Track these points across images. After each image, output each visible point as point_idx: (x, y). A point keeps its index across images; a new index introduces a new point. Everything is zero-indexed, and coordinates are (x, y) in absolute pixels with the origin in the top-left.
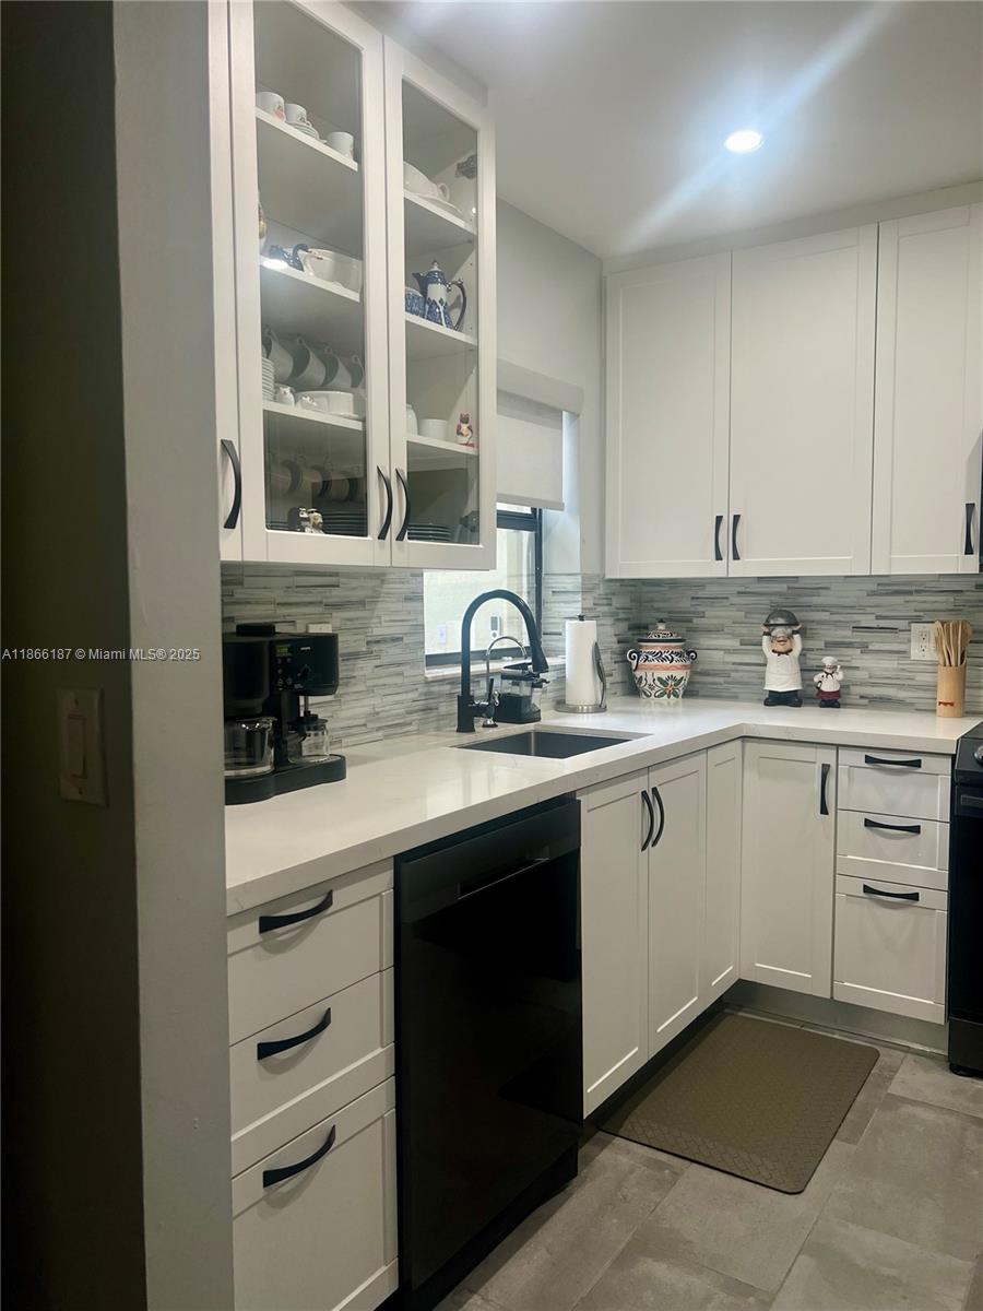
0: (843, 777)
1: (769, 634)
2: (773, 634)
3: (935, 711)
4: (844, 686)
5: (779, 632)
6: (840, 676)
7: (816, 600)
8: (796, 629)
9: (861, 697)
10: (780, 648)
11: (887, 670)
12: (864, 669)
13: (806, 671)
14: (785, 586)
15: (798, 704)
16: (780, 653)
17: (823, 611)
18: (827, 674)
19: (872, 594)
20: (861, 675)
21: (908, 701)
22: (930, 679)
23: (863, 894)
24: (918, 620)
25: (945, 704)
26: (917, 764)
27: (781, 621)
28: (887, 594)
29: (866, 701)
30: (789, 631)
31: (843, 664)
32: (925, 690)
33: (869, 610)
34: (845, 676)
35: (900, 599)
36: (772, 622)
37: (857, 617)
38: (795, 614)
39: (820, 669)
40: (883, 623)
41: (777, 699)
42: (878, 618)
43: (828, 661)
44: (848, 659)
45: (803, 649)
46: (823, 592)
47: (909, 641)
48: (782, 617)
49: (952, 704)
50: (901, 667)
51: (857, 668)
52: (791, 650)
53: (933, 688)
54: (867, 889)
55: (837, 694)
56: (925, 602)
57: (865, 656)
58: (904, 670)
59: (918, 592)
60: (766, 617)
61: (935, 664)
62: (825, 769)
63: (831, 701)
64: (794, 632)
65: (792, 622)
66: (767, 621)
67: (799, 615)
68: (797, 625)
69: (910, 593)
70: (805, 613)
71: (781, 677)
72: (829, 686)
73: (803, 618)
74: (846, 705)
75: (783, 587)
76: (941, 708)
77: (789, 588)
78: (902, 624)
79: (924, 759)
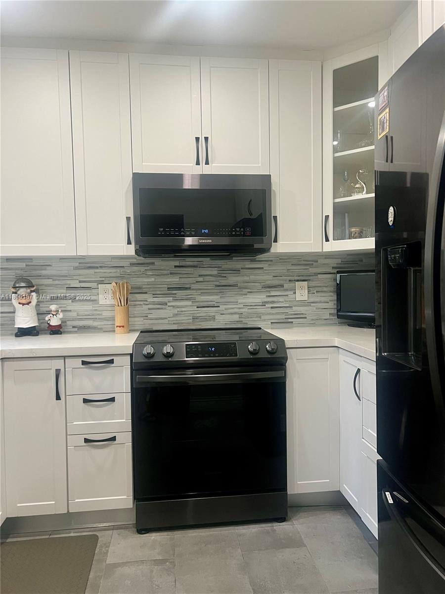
0: (69, 376)
1: (16, 293)
2: (19, 292)
3: (114, 331)
4: (64, 321)
5: (22, 292)
6: (61, 315)
7: (44, 272)
8: (32, 289)
9: (73, 327)
10: (24, 301)
11: (87, 311)
12: (75, 311)
13: (40, 314)
14: (25, 264)
15: (37, 334)
16: (23, 304)
17: (48, 278)
18: (53, 315)
19: (76, 268)
20: (74, 314)
21: (99, 327)
22: (110, 314)
23: (84, 444)
24: (102, 282)
25: (120, 327)
26: (112, 361)
27: (23, 284)
28: (84, 269)
29: (76, 329)
30: (29, 291)
31: (63, 309)
32: (108, 320)
33: (75, 277)
34: (64, 316)
35: (91, 271)
36: (17, 286)
37: (69, 282)
38: (32, 281)
39: (49, 312)
40: (83, 285)
41: (23, 333)
42: (80, 282)
43: (53, 307)
44: (65, 306)
45: (38, 302)
46: (48, 268)
47: (98, 294)
48: (23, 282)
49: (123, 327)
50: (94, 308)
51: (70, 311)
52: (30, 302)
53: (113, 319)
54: (86, 441)
55: (60, 326)
56: (105, 273)
57: (74, 304)
58: (96, 310)
59: (101, 267)
60: (13, 283)
61: (113, 306)
62: (58, 372)
63: (56, 331)
64: (32, 291)
65: (30, 285)
66: (14, 285)
67: (34, 282)
68: (34, 287)
69: (97, 268)
70: (36, 280)
71: (25, 319)
72: (55, 322)
73: (37, 283)
74: (65, 332)
75: (23, 265)
76: (117, 329)
77: (26, 265)
78: (94, 285)
79: (115, 358)
